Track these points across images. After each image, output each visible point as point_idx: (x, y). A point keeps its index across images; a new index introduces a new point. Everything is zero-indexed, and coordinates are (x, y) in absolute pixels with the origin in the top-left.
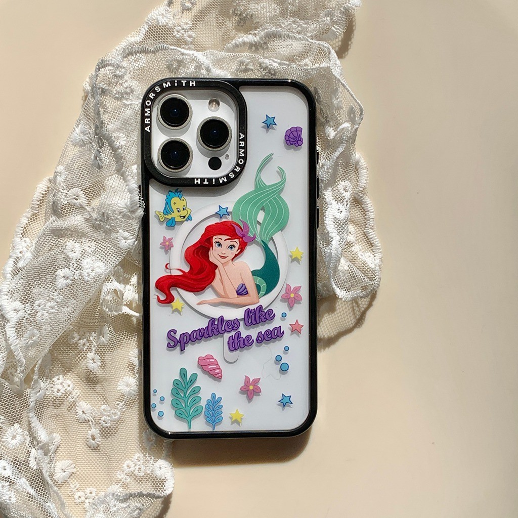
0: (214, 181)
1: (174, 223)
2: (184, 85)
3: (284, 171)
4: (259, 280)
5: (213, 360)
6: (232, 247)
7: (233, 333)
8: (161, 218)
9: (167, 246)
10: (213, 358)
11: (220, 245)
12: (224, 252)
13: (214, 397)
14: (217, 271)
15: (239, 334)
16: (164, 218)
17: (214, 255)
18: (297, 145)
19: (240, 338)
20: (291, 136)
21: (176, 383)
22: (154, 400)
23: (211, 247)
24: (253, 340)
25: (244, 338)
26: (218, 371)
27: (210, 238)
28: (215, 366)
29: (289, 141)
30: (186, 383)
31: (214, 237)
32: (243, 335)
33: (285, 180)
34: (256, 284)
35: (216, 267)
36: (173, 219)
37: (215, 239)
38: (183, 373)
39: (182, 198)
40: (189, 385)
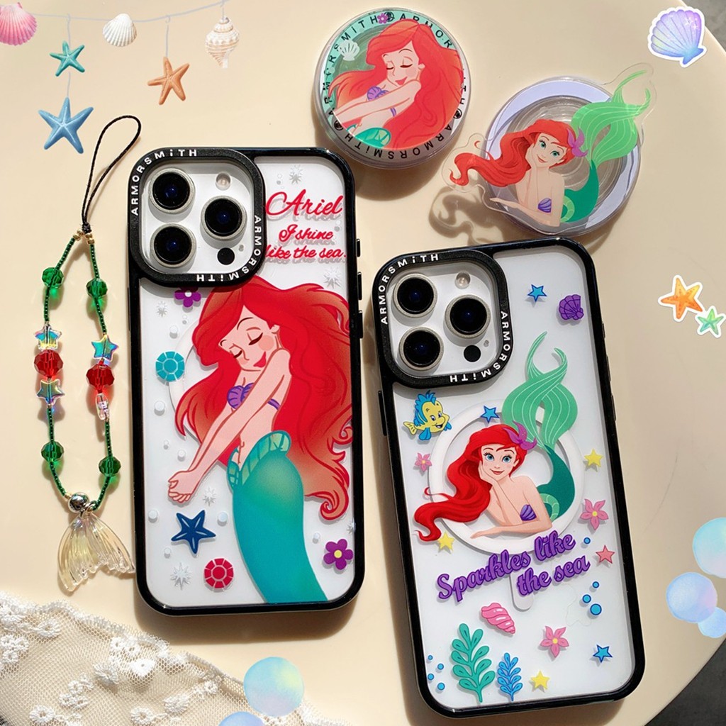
0: (474, 375)
1: (429, 434)
2: (424, 261)
3: (563, 353)
4: (549, 498)
5: (500, 610)
6: (507, 458)
7: (522, 571)
8: (412, 431)
9: (423, 465)
10: (500, 607)
11: (491, 457)
12: (498, 466)
13: (509, 658)
14: (491, 492)
15: (531, 572)
16: (416, 430)
17: (486, 471)
18: (576, 317)
19: (533, 576)
20: (567, 306)
21: (456, 645)
22: (430, 669)
23: (481, 462)
24: (550, 578)
25: (538, 576)
26: (508, 624)
27: (478, 449)
28: (504, 618)
29: (565, 314)
30: (469, 643)
31: (483, 448)
32: (537, 573)
33: (566, 365)
34: (545, 504)
35: (490, 486)
36: (427, 430)
37: (484, 450)
38: (464, 630)
39: (436, 402)
40: (473, 645)
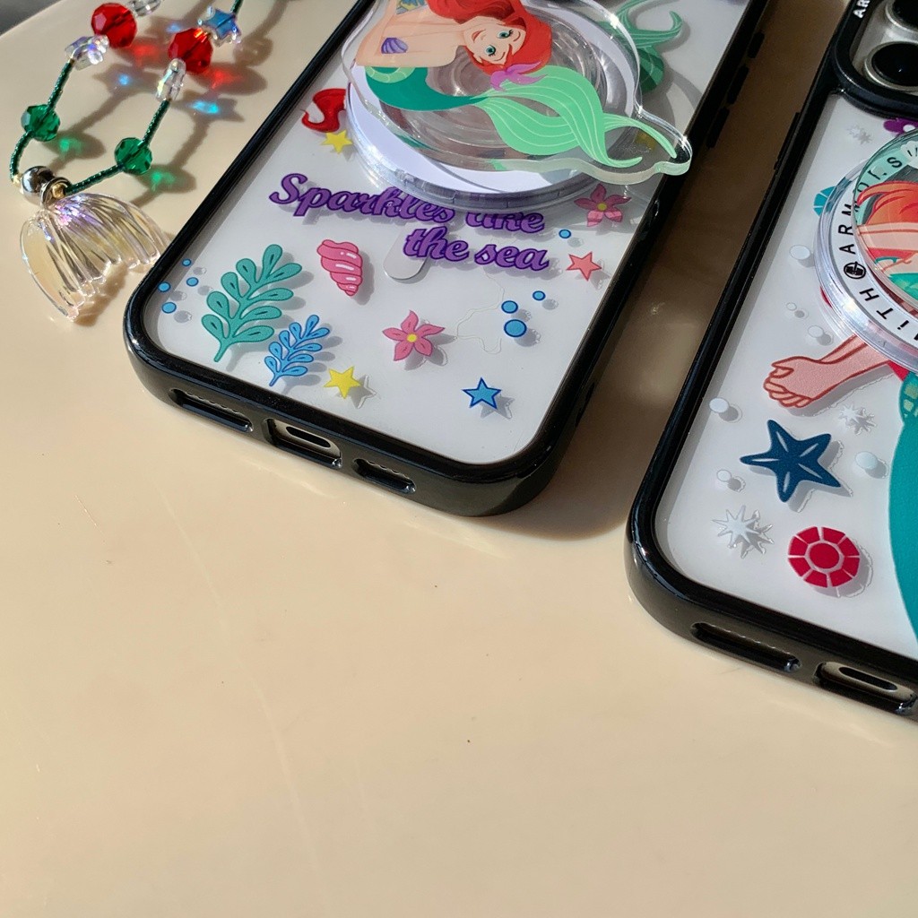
7: (429, 226)
10: (358, 254)
13: (313, 325)
15: (442, 232)
19: (441, 239)
21: (243, 266)
24: (468, 253)
25: (450, 242)
26: (352, 279)
28: (352, 269)
30: (265, 275)
38: (273, 253)
40: (270, 280)
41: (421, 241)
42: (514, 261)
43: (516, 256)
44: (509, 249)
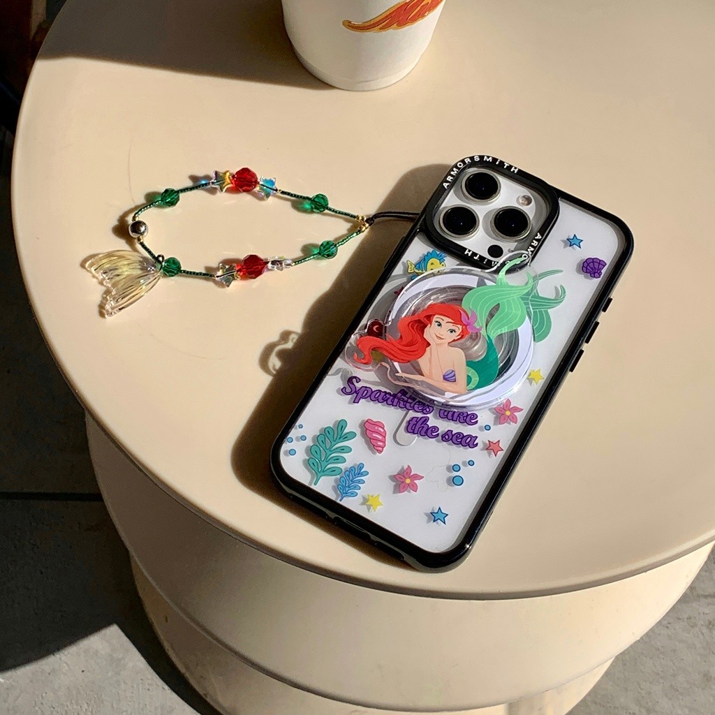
0: (486, 260)
2: (505, 167)
3: (565, 292)
5: (382, 430)
8: (409, 269)
13: (361, 468)
15: (427, 419)
18: (593, 275)
19: (426, 424)
20: (591, 265)
21: (327, 430)
22: (294, 434)
24: (438, 434)
26: (381, 444)
28: (380, 437)
29: (586, 268)
30: (339, 436)
33: (562, 301)
39: (443, 263)
40: (341, 440)
41: (416, 424)
42: (461, 442)
43: (462, 439)
44: (459, 433)
